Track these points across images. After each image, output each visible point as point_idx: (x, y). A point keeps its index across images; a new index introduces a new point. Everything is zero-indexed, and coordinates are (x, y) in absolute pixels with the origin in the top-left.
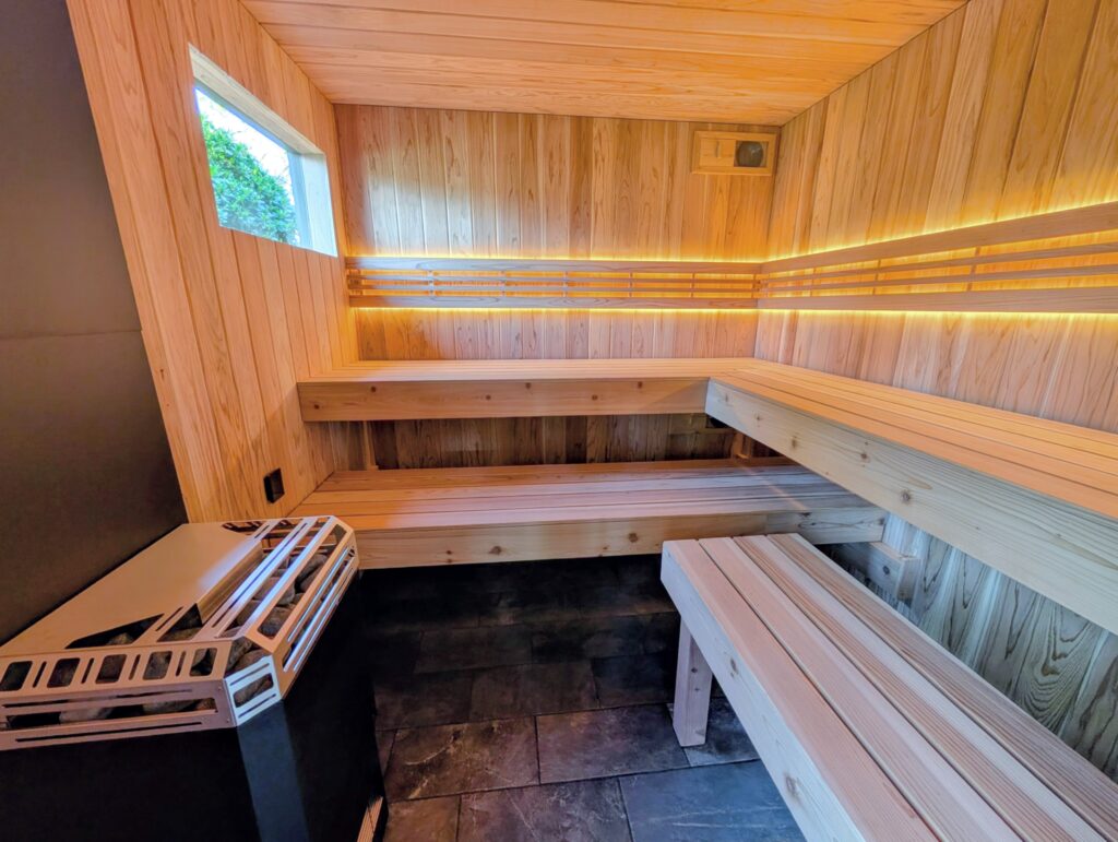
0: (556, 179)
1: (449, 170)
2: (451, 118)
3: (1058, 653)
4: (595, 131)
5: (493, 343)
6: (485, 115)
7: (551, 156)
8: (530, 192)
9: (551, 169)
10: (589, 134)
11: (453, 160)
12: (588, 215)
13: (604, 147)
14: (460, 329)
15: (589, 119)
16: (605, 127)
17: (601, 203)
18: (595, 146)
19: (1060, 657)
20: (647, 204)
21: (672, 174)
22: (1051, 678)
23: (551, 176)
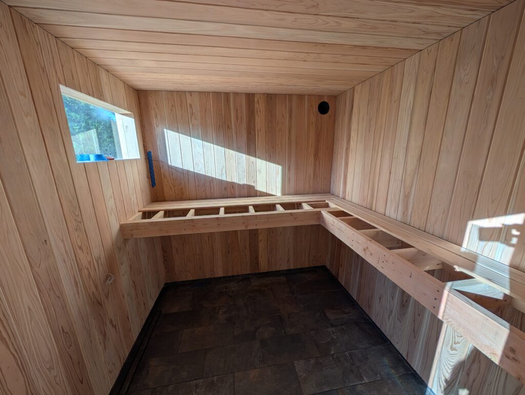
0: (239, 120)
1: (191, 117)
2: (191, 95)
3: (456, 341)
4: (256, 100)
5: (214, 192)
6: (207, 94)
7: (237, 110)
8: (228, 126)
9: (237, 116)
10: (253, 101)
11: (193, 113)
12: (255, 135)
13: (260, 106)
14: (199, 186)
15: (253, 95)
16: (260, 98)
17: (260, 130)
18: (256, 105)
19: (457, 343)
20: (280, 129)
21: (290, 117)
22: (454, 352)
23: (237, 119)
